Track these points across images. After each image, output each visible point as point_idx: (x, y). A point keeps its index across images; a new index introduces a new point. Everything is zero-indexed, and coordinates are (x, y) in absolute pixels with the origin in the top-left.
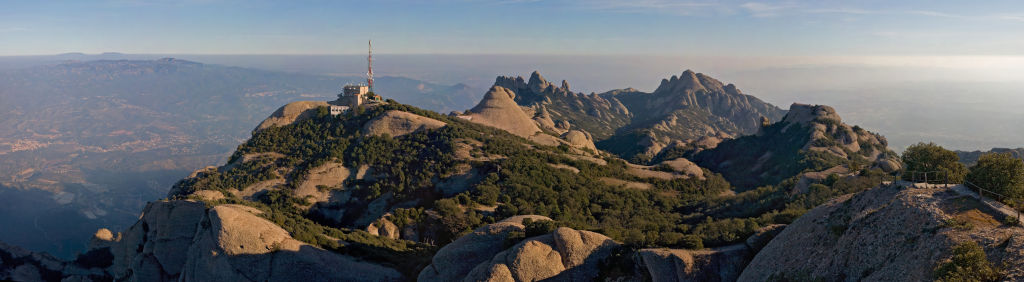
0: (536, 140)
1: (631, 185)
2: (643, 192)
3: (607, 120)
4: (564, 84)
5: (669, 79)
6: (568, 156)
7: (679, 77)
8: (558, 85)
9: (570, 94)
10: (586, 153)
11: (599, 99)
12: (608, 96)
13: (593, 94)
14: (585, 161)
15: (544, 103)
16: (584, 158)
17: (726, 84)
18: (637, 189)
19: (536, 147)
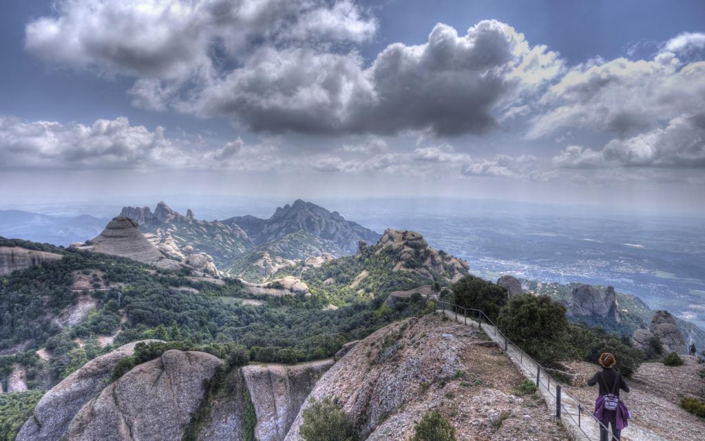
0: (159, 265)
1: (245, 302)
2: (255, 307)
3: (228, 244)
4: (190, 212)
5: (283, 207)
6: (189, 278)
7: (291, 206)
8: (184, 214)
9: (195, 222)
10: (207, 275)
11: (220, 225)
12: (229, 222)
13: (216, 221)
14: (205, 282)
15: (169, 230)
16: (205, 279)
17: (331, 211)
18: (250, 305)
19: (159, 272)
